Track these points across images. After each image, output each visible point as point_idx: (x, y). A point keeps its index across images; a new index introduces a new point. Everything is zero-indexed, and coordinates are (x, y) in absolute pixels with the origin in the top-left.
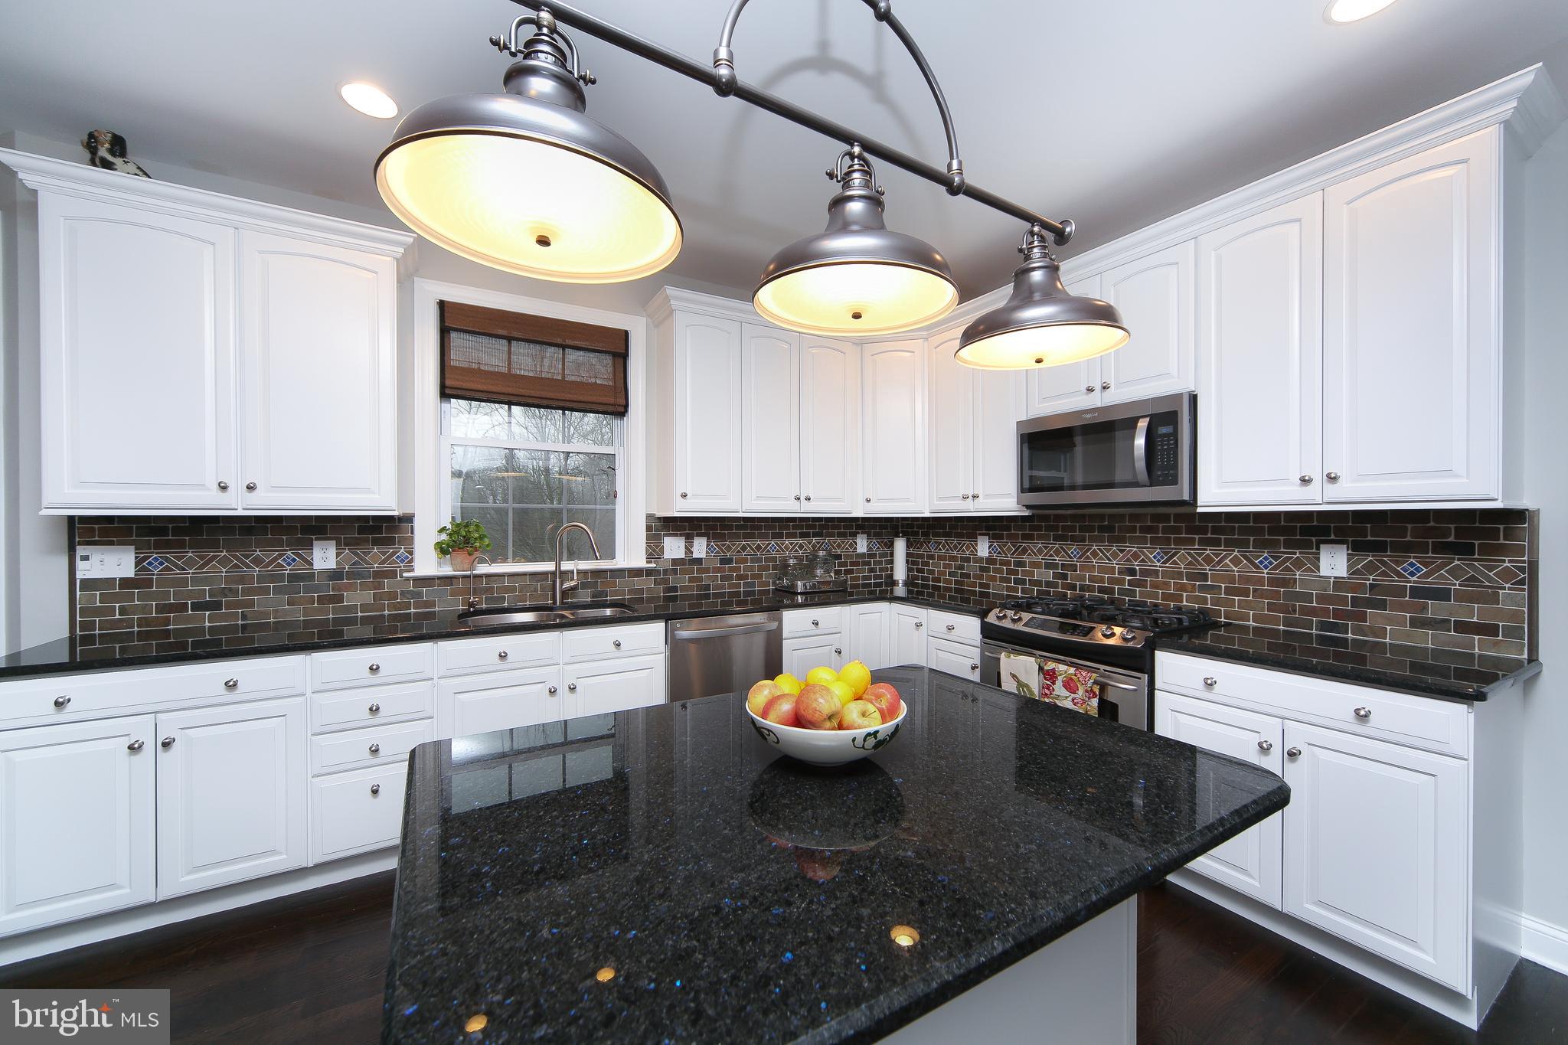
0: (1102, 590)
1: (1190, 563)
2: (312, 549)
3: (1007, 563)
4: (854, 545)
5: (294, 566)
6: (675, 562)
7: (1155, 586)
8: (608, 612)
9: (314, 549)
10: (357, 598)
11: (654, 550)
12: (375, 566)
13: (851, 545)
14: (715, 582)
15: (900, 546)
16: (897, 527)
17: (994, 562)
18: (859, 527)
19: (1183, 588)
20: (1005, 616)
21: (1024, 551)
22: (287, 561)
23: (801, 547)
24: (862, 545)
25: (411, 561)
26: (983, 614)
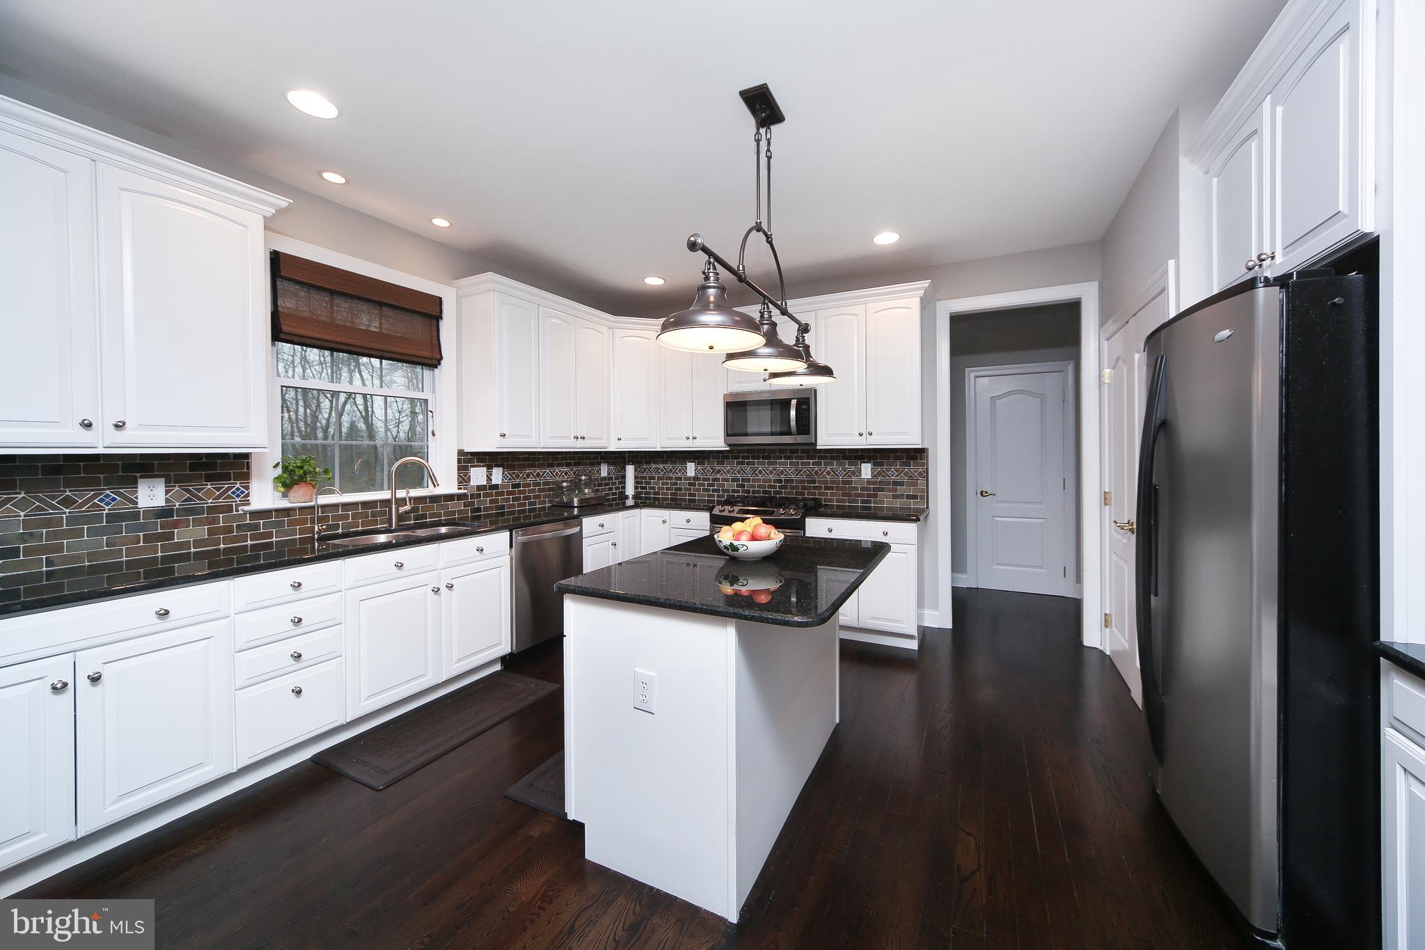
0: (764, 492)
1: (808, 475)
2: (137, 488)
3: (708, 480)
4: (599, 472)
5: (114, 505)
6: (479, 488)
7: (792, 488)
8: (443, 530)
9: (139, 487)
10: (190, 534)
11: (463, 479)
12: (209, 501)
13: (597, 472)
14: (508, 502)
15: (630, 470)
16: (624, 457)
17: (698, 479)
18: (602, 458)
19: (805, 488)
20: (724, 510)
21: (719, 471)
22: (107, 501)
23: (566, 473)
24: (604, 470)
25: (248, 495)
26: (710, 509)
